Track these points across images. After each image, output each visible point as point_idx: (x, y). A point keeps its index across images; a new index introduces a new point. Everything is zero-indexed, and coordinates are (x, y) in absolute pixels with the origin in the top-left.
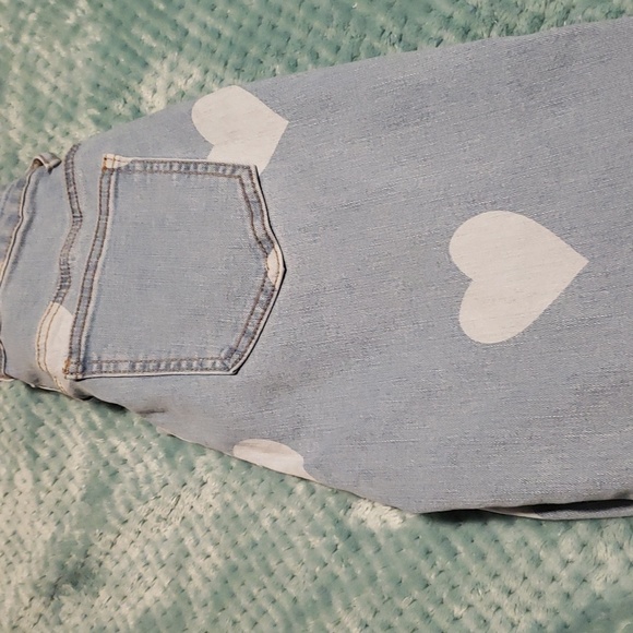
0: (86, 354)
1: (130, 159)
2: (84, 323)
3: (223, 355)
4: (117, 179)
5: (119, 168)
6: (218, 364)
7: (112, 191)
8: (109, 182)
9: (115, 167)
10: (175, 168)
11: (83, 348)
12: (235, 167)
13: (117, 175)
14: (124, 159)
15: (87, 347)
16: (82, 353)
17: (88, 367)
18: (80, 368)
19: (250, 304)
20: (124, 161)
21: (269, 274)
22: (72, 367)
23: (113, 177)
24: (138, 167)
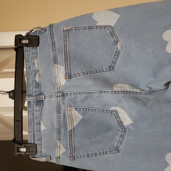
0: (70, 73)
1: (71, 27)
2: (68, 67)
3: (108, 68)
4: (68, 32)
5: (68, 30)
6: (108, 70)
7: (67, 35)
8: (66, 33)
9: (67, 29)
10: (87, 28)
11: (69, 72)
12: (105, 26)
13: (68, 31)
14: (68, 27)
15: (70, 72)
16: (69, 74)
17: (72, 76)
18: (69, 77)
19: (113, 56)
20: (69, 28)
21: (118, 48)
22: (67, 77)
23: (67, 32)
24: (74, 29)
